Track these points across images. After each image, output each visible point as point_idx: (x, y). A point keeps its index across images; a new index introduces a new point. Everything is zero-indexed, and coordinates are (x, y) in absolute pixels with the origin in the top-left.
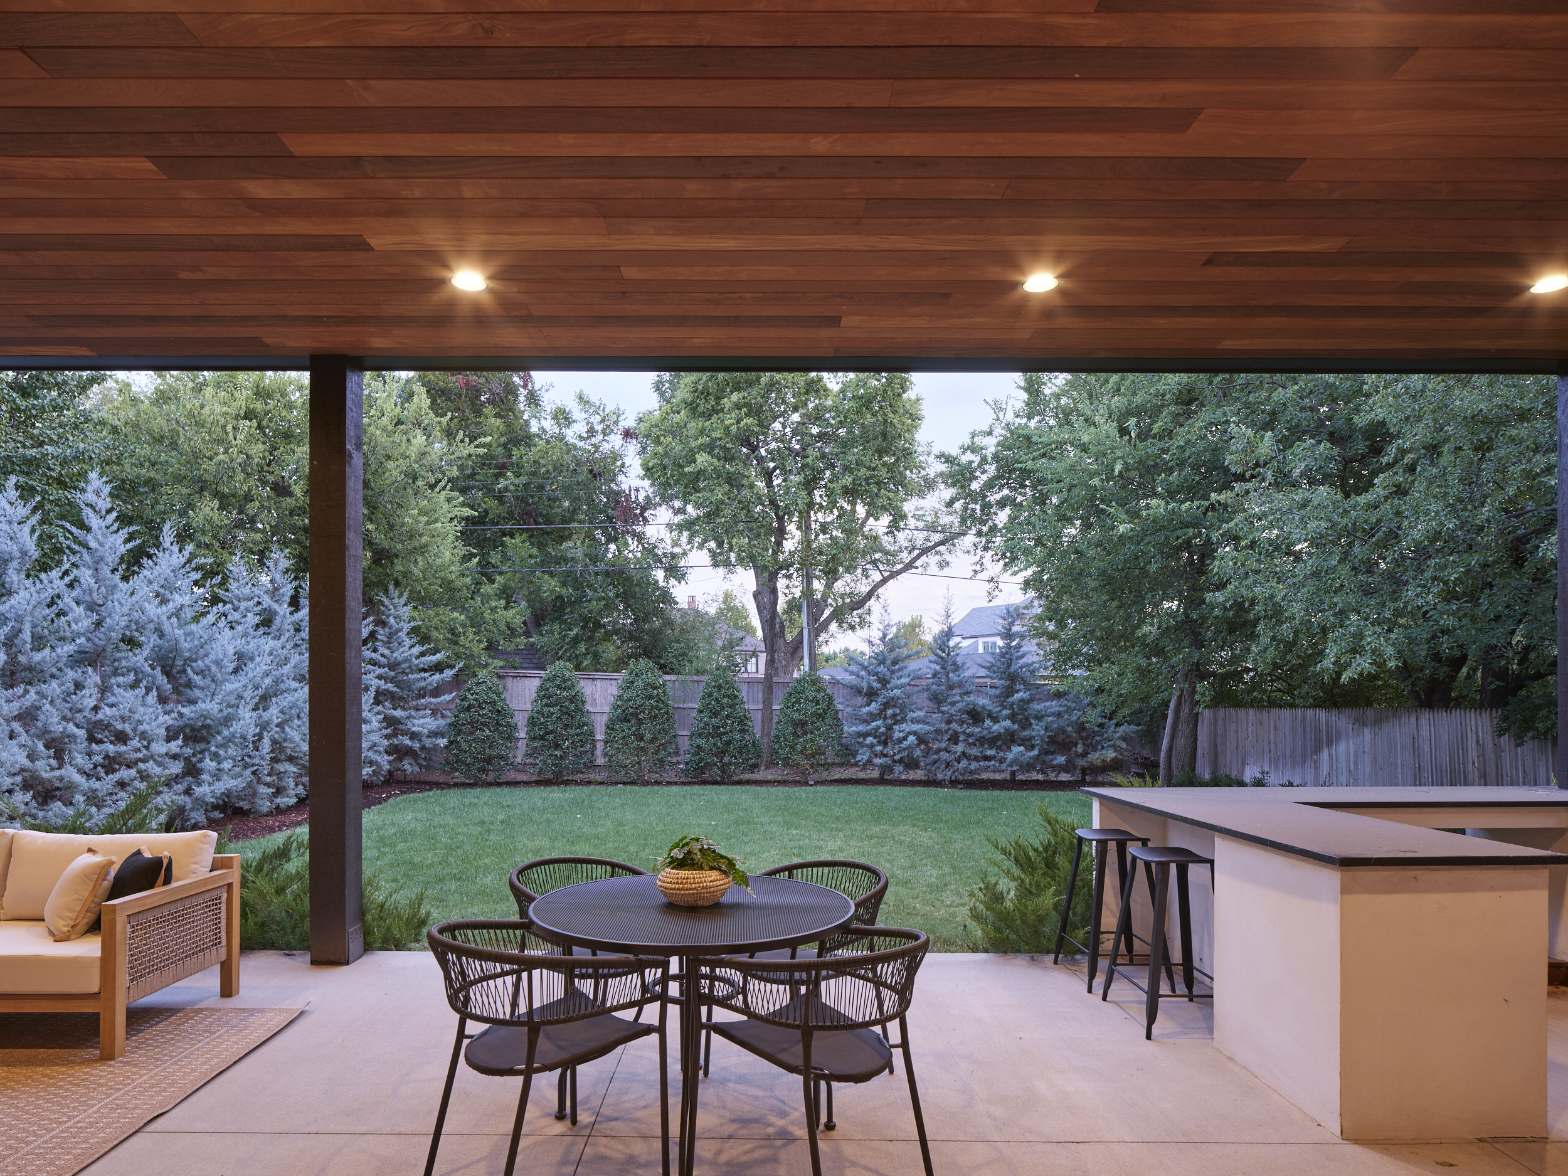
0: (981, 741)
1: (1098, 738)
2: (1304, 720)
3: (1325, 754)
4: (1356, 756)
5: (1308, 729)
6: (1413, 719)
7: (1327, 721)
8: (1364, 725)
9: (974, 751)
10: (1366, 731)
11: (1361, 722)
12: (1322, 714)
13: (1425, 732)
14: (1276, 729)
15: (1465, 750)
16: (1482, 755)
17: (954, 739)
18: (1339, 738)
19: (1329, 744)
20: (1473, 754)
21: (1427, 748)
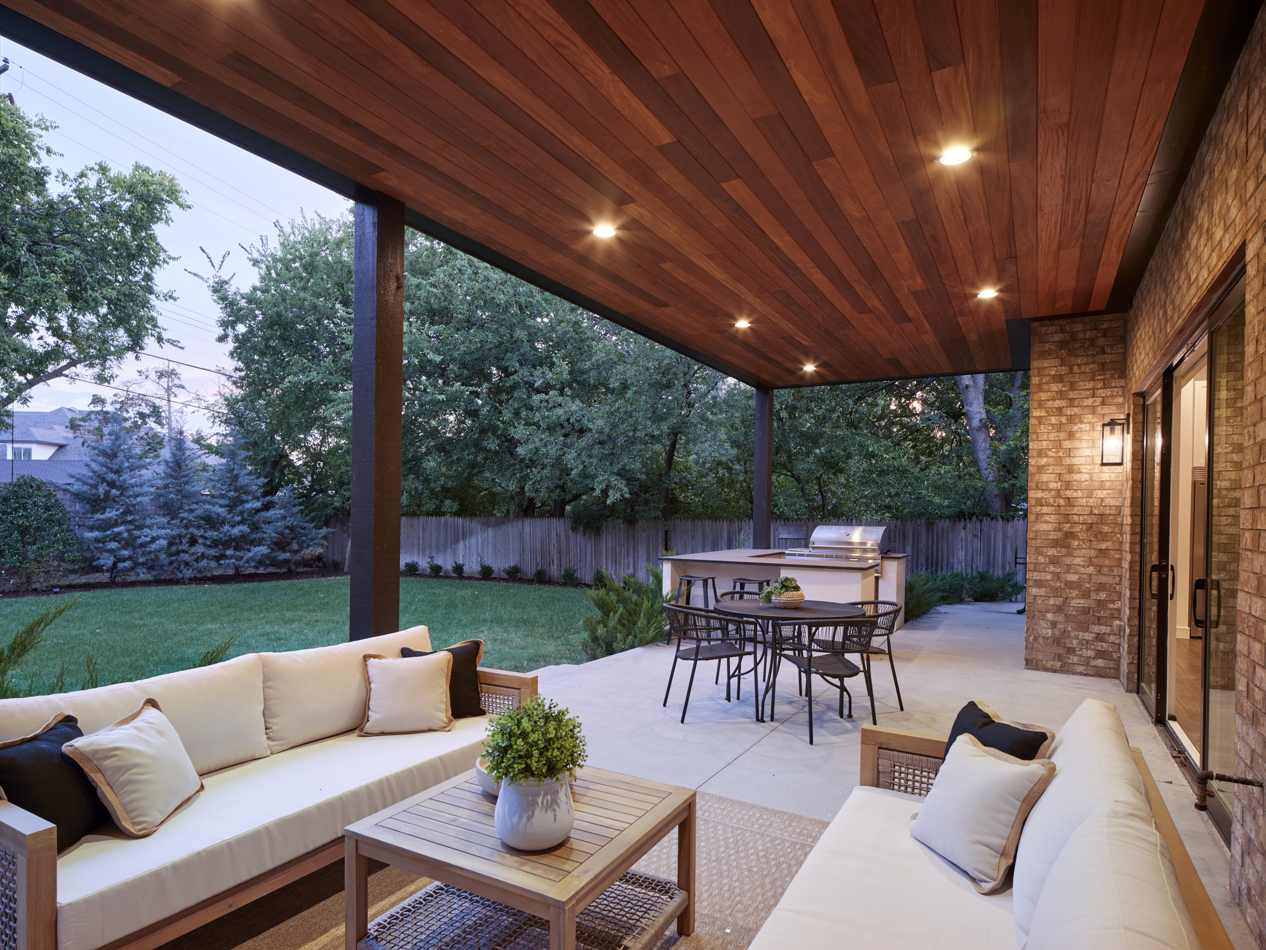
0: (215, 543)
1: (304, 538)
2: (446, 523)
3: (461, 544)
4: (482, 545)
5: (449, 529)
6: (520, 523)
7: (463, 525)
8: (489, 526)
9: (212, 552)
10: (490, 530)
11: (487, 525)
12: (460, 521)
13: (527, 530)
14: (423, 529)
15: (550, 539)
16: (559, 541)
17: (193, 541)
18: (471, 534)
19: (464, 538)
20: (554, 540)
21: (528, 539)
